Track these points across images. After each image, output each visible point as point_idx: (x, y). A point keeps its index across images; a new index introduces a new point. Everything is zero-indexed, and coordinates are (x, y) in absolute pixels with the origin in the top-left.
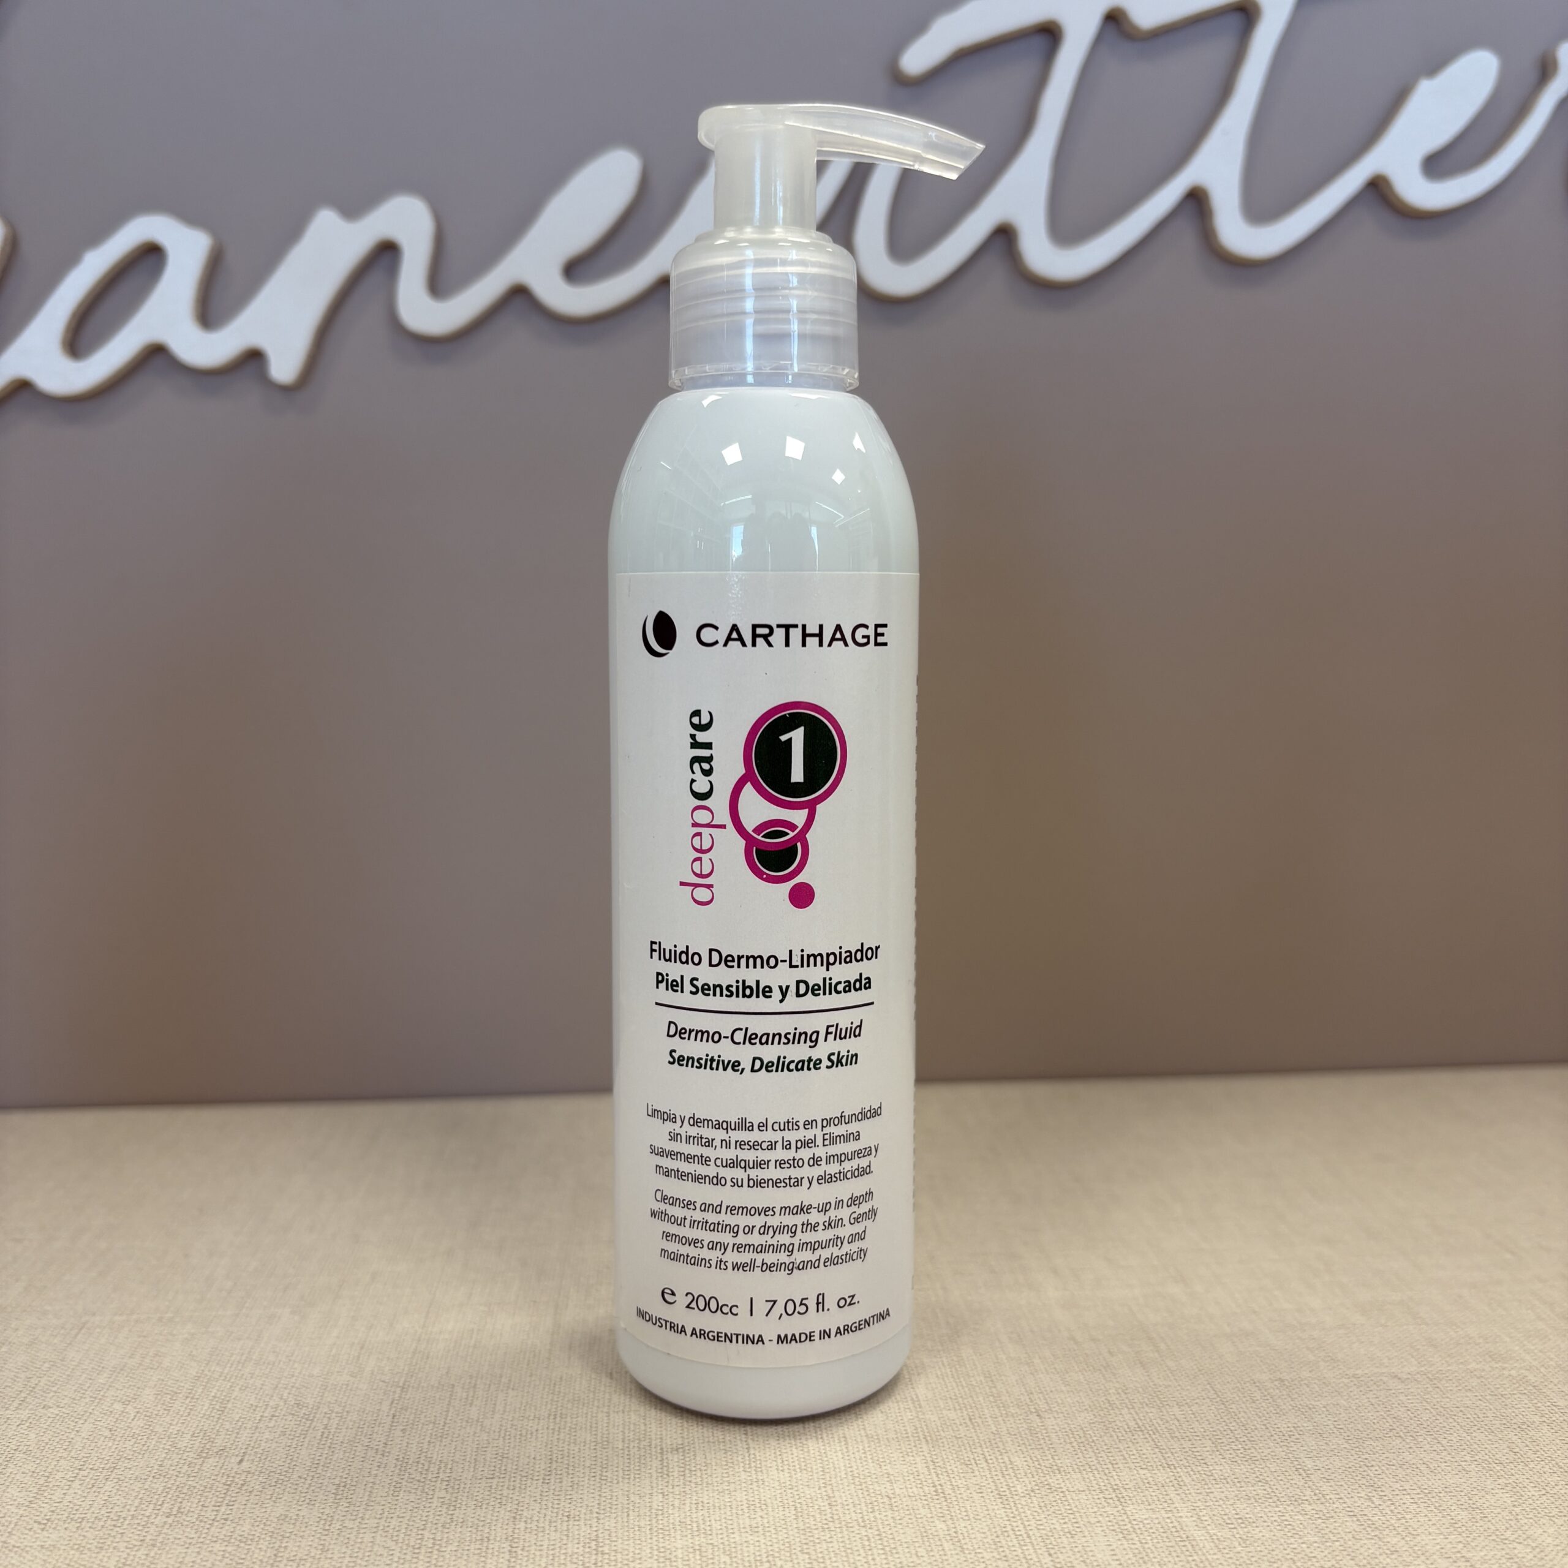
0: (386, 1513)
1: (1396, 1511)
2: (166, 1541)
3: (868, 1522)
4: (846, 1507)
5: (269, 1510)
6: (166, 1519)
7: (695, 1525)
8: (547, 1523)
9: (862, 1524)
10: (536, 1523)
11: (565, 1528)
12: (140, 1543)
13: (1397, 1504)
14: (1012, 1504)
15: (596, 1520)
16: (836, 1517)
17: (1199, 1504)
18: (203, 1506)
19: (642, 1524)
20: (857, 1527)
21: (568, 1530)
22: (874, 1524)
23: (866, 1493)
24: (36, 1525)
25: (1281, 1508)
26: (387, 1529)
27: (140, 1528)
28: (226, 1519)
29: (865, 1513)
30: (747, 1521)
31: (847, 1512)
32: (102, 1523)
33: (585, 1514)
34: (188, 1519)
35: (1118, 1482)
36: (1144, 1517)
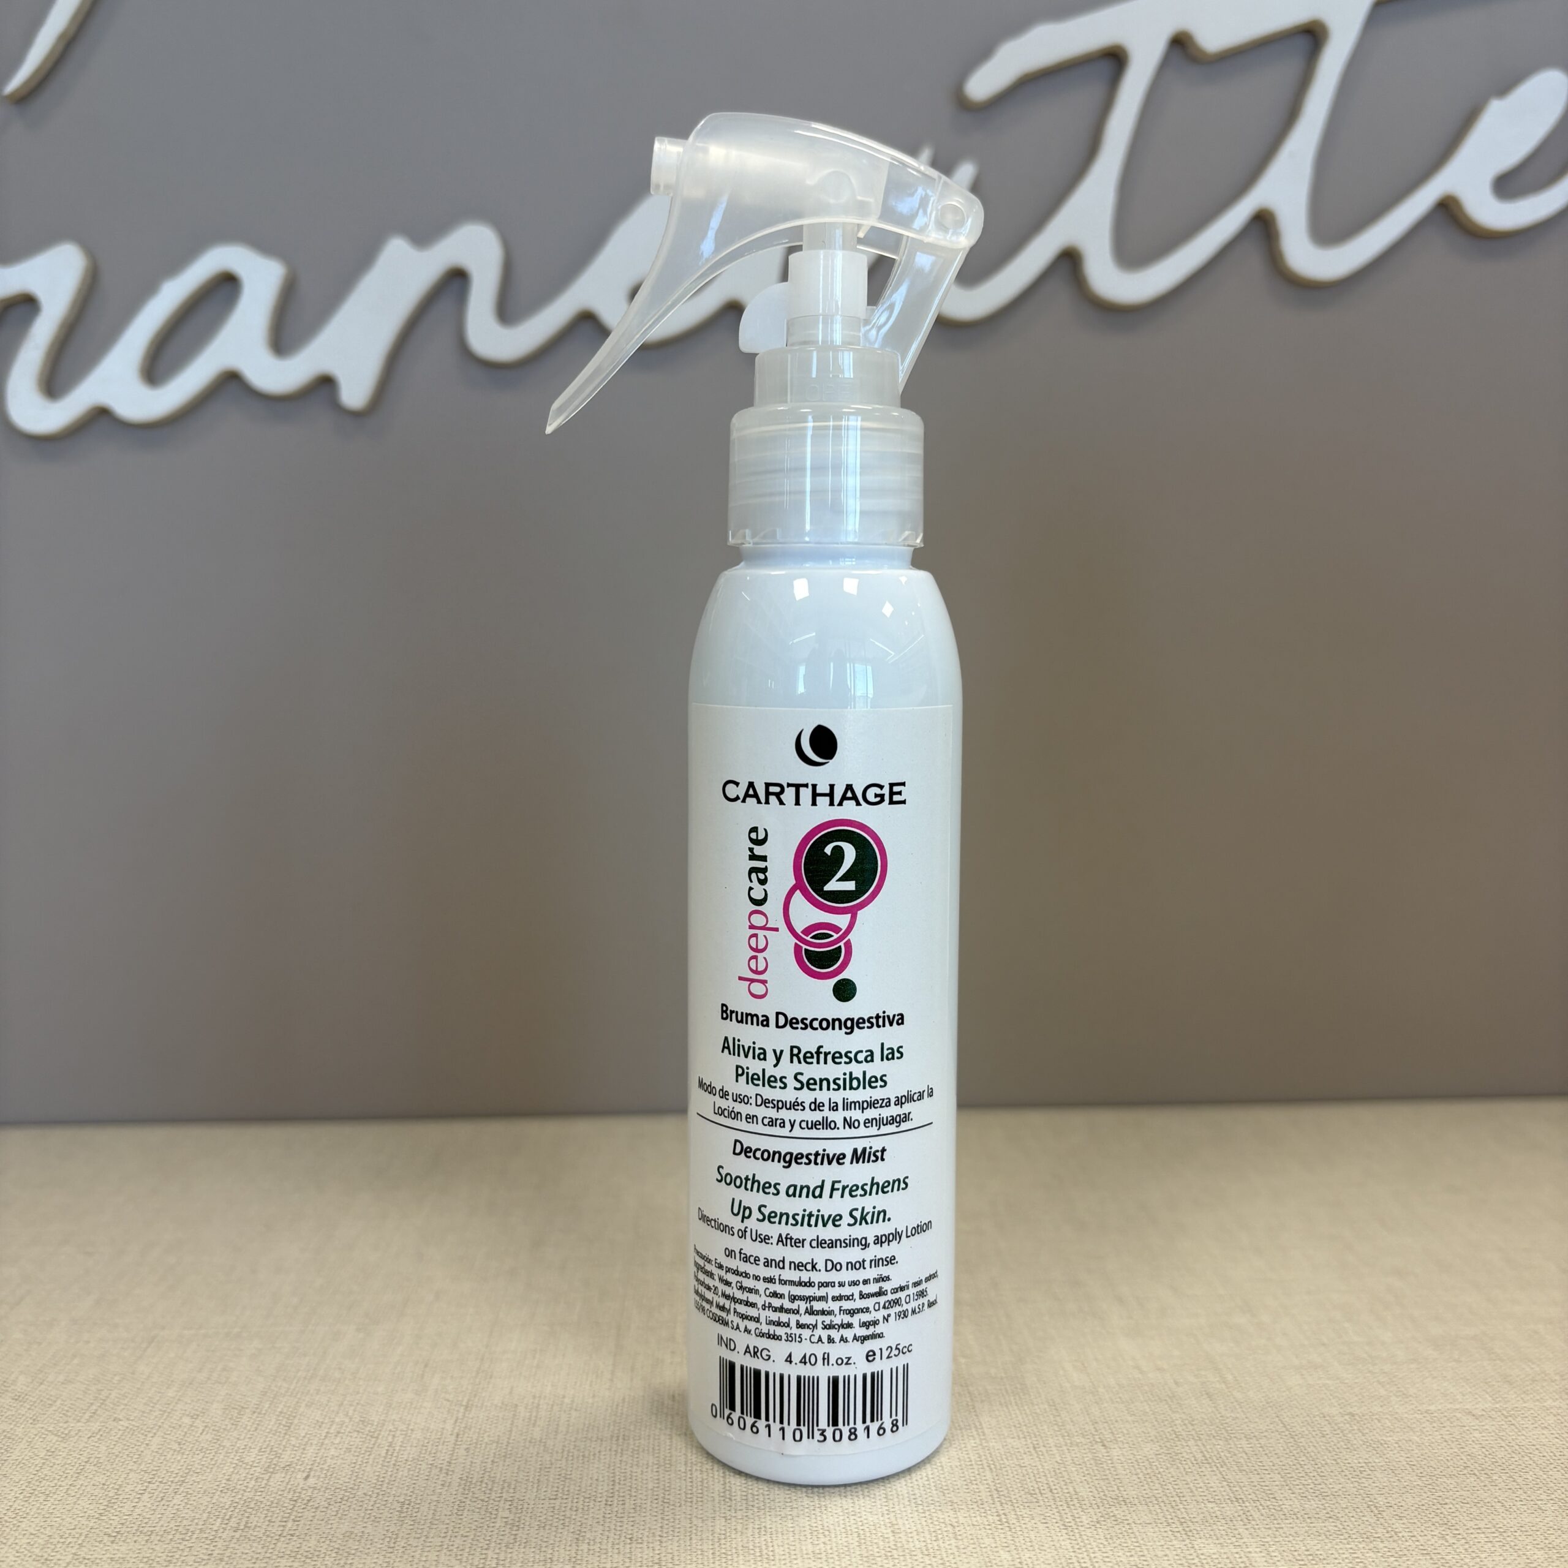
0: (450, 1533)
1: (1470, 1550)
2: (233, 1556)
3: (931, 1550)
4: (910, 1535)
5: (335, 1526)
6: (233, 1534)
7: (757, 1550)
8: (610, 1545)
9: (926, 1553)
10: (599, 1545)
11: (628, 1551)
12: (206, 1557)
13: (1471, 1543)
14: (1077, 1536)
15: (658, 1543)
16: (899, 1545)
17: (1268, 1539)
18: (269, 1521)
19: (705, 1547)
20: (921, 1556)
21: (631, 1552)
22: (938, 1553)
23: (930, 1521)
24: (106, 1537)
25: (1352, 1545)
26: (451, 1548)
27: (208, 1542)
28: (292, 1535)
29: (929, 1541)
30: (810, 1547)
31: (911, 1540)
32: (171, 1537)
33: (648, 1537)
34: (255, 1534)
35: (1185, 1515)
36: (1211, 1551)
